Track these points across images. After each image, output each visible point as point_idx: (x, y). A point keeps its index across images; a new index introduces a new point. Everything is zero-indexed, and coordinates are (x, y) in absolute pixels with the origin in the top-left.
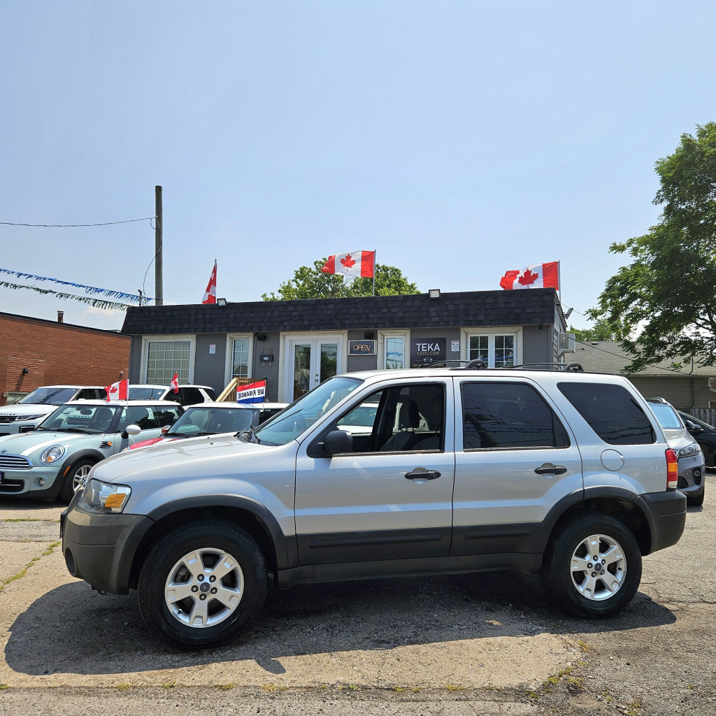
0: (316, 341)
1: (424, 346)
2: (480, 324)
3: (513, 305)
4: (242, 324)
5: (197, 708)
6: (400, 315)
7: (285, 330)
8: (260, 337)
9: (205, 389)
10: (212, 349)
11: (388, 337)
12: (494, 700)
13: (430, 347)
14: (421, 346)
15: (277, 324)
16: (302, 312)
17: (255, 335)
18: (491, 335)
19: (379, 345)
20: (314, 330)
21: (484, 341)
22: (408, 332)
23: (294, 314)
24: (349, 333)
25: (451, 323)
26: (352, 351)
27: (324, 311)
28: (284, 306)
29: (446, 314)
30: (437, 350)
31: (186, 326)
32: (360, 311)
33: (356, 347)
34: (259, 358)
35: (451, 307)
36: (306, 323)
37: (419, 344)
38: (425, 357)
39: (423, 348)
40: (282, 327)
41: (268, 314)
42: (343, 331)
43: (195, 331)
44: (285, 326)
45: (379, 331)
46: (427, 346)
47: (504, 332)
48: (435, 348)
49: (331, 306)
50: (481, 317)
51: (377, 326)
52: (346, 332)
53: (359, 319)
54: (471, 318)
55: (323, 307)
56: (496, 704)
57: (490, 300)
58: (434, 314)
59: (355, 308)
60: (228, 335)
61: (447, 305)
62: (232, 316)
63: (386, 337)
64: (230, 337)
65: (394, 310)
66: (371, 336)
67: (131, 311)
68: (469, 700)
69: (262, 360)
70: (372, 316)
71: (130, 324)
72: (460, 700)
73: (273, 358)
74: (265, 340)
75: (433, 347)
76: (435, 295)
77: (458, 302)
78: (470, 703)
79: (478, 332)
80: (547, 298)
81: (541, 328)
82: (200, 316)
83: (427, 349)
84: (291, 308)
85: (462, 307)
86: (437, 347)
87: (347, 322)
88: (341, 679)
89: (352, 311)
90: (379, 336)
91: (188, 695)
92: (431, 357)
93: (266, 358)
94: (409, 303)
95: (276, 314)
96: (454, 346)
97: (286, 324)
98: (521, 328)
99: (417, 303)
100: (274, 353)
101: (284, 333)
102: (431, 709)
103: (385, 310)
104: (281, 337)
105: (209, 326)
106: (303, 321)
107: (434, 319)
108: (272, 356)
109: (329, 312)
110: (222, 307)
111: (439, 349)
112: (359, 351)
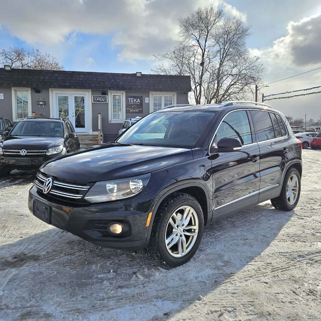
0: (71, 95)
1: (132, 100)
4: (24, 82)
6: (121, 83)
8: (37, 90)
10: (2, 96)
11: (114, 94)
14: (131, 100)
15: (48, 84)
16: (64, 78)
17: (32, 89)
18: (163, 96)
19: (109, 99)
20: (72, 88)
22: (124, 92)
23: (59, 78)
24: (92, 91)
26: (94, 101)
27: (78, 78)
28: (52, 73)
29: (144, 84)
32: (100, 80)
33: (97, 99)
34: (35, 103)
35: (146, 81)
36: (67, 84)
38: (133, 105)
41: (42, 77)
42: (89, 90)
44: (55, 85)
45: (109, 91)
46: (134, 100)
49: (82, 76)
50: (161, 87)
51: (110, 89)
52: (91, 90)
53: (99, 84)
54: (156, 87)
55: (77, 76)
58: (139, 84)
59: (96, 78)
60: (13, 88)
61: (144, 80)
62: (16, 76)
63: (112, 95)
64: (14, 90)
65: (118, 81)
66: (105, 93)
69: (38, 104)
70: (106, 83)
73: (46, 103)
74: (39, 92)
75: (137, 100)
76: (139, 75)
77: (149, 79)
81: (185, 94)
83: (134, 101)
84: (56, 75)
85: (151, 82)
89: (95, 79)
90: (109, 94)
92: (136, 105)
93: (41, 103)
94: (125, 78)
95: (47, 78)
96: (146, 100)
97: (55, 84)
98: (176, 93)
99: (129, 78)
100: (46, 100)
101: (52, 89)
103: (113, 80)
104: (50, 91)
106: (66, 83)
107: (139, 87)
108: (45, 102)
109: (81, 79)
110: (8, 71)
111: (139, 101)
112: (99, 101)
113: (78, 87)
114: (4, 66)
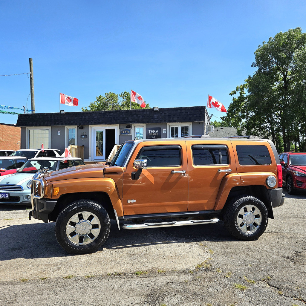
2: (175, 121)
3: (189, 113)
4: (72, 122)
5: (56, 287)
6: (141, 118)
7: (91, 124)
8: (81, 128)
9: (56, 151)
10: (59, 133)
11: (137, 127)
12: (176, 275)
13: (154, 131)
14: (150, 131)
15: (88, 122)
16: (99, 117)
17: (78, 127)
18: (179, 126)
19: (133, 131)
20: (104, 124)
21: (177, 129)
22: (145, 125)
23: (95, 117)
24: (120, 125)
25: (163, 121)
26: (121, 133)
27: (109, 116)
28: (91, 114)
29: (161, 117)
30: (157, 133)
31: (46, 122)
32: (124, 116)
33: (123, 132)
34: (80, 137)
35: (163, 114)
36: (101, 121)
37: (150, 130)
38: (152, 135)
39: (151, 132)
40: (90, 123)
41: (84, 117)
42: (117, 125)
43: (50, 125)
44: (91, 123)
45: (132, 125)
47: (185, 125)
48: (156, 132)
49: (112, 114)
50: (175, 119)
51: (131, 122)
52: (118, 125)
53: (124, 119)
55: (108, 114)
56: (177, 276)
57: (179, 111)
58: (156, 117)
60: (66, 127)
61: (161, 114)
62: (67, 118)
63: (135, 127)
65: (139, 116)
66: (129, 127)
67: (21, 116)
68: (166, 276)
69: (82, 138)
70: (129, 118)
71: (20, 121)
72: (163, 276)
74: (82, 129)
75: (156, 131)
76: (156, 109)
77: (166, 112)
78: (167, 277)
79: (174, 125)
80: (202, 110)
81: (200, 123)
82: (52, 118)
83: (153, 132)
84: (94, 115)
85: (167, 114)
86: (157, 132)
87: (119, 121)
88: (116, 271)
89: (121, 116)
90: (133, 127)
91: (52, 282)
92: (155, 136)
94: (145, 113)
95: (87, 117)
96: (164, 131)
97: (92, 121)
98: (192, 123)
100: (87, 134)
101: (91, 126)
102: (151, 280)
103: (135, 116)
104: (90, 128)
105: (57, 123)
106: (99, 120)
107: (156, 120)
108: (86, 136)
109: (111, 117)
110: (62, 114)
111: (158, 132)
112: (124, 133)
113: (107, 123)
114: (60, 111)
